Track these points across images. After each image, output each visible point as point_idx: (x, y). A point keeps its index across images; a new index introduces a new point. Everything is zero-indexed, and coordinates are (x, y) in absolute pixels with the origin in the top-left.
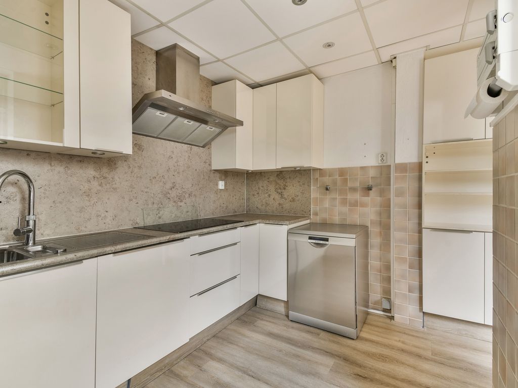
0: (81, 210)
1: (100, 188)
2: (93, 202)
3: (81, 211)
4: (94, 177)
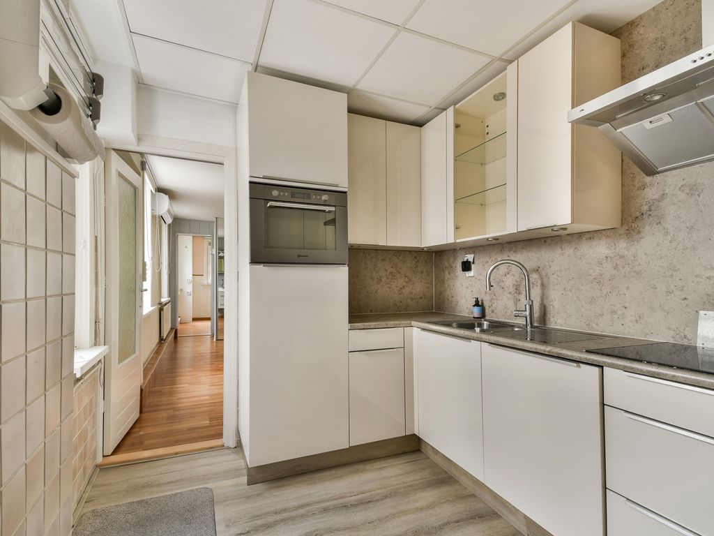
0: (592, 301)
1: (614, 272)
2: (605, 292)
3: (591, 303)
4: (607, 257)
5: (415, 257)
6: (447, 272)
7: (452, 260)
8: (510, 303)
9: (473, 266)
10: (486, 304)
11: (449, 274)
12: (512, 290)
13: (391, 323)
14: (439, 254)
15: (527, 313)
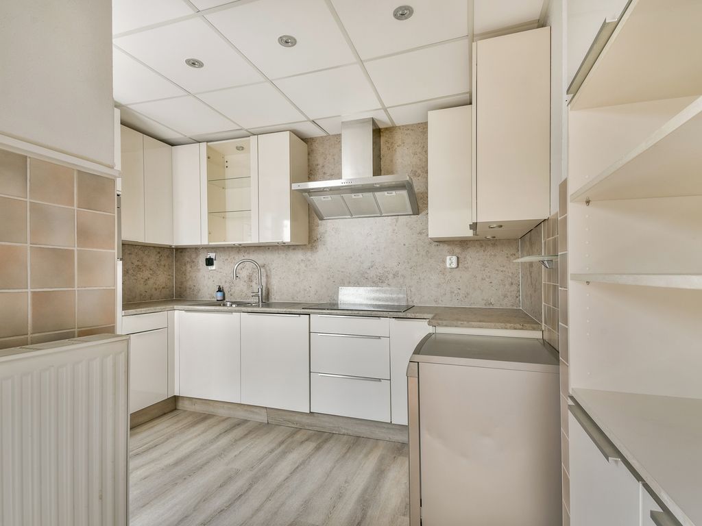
5: (159, 253)
6: (188, 266)
7: (194, 256)
8: (245, 289)
9: (215, 262)
10: (226, 290)
11: (191, 267)
12: (246, 279)
13: (158, 308)
14: (180, 250)
15: (260, 293)
